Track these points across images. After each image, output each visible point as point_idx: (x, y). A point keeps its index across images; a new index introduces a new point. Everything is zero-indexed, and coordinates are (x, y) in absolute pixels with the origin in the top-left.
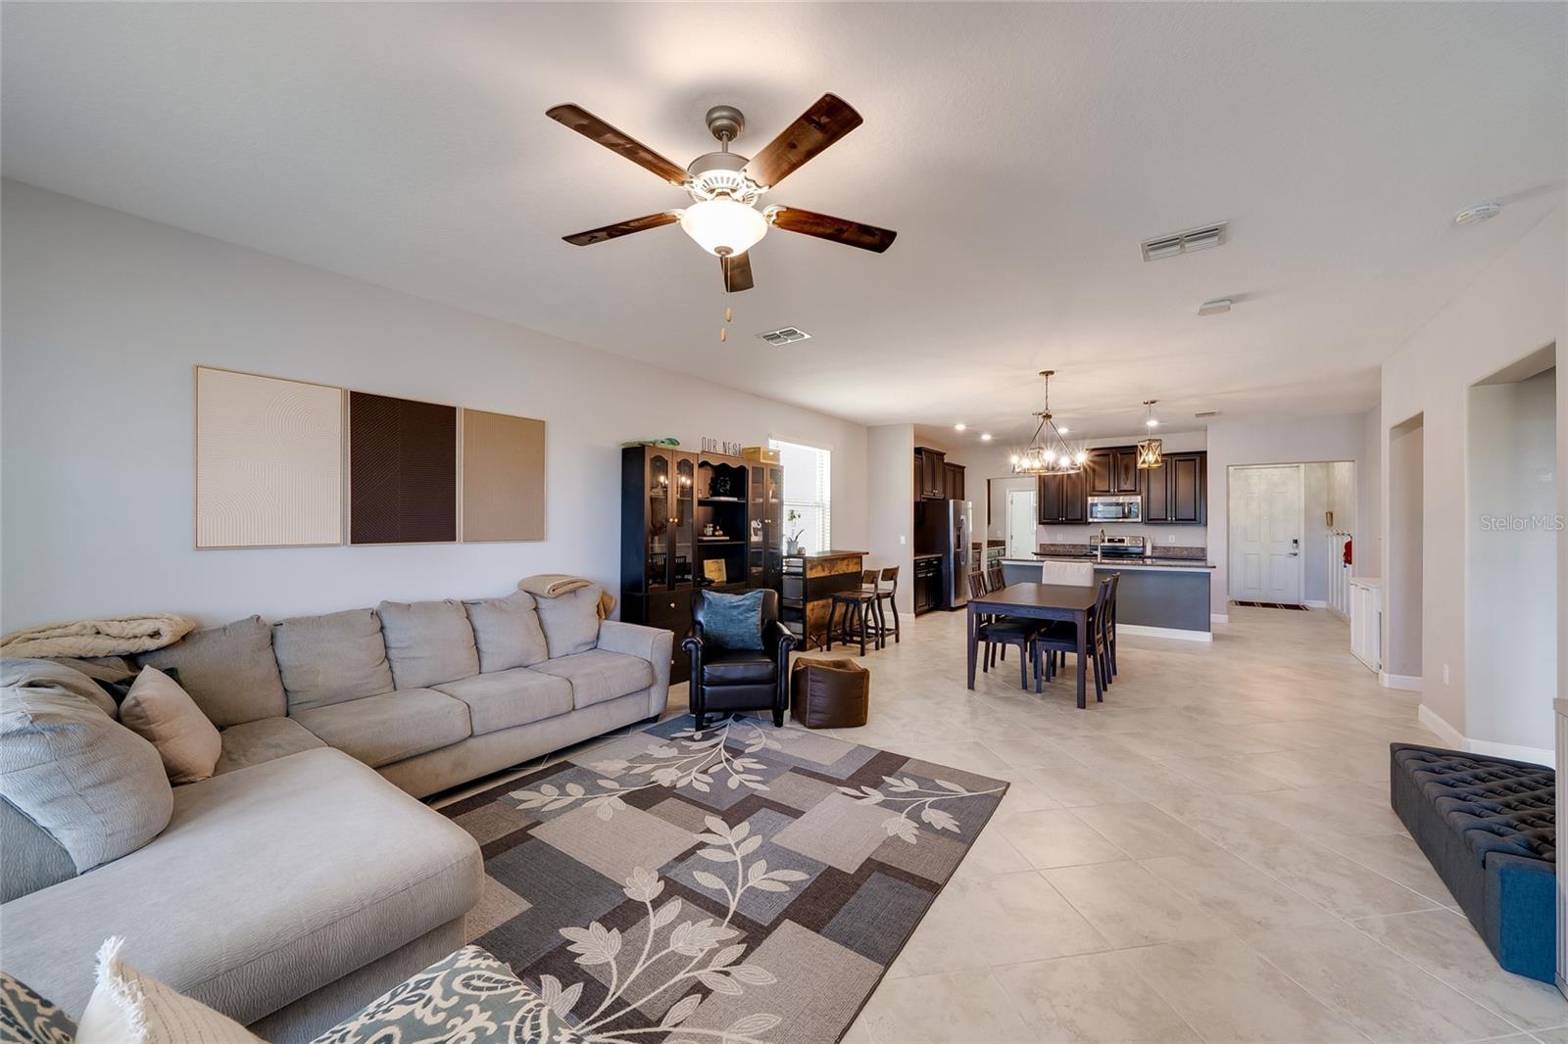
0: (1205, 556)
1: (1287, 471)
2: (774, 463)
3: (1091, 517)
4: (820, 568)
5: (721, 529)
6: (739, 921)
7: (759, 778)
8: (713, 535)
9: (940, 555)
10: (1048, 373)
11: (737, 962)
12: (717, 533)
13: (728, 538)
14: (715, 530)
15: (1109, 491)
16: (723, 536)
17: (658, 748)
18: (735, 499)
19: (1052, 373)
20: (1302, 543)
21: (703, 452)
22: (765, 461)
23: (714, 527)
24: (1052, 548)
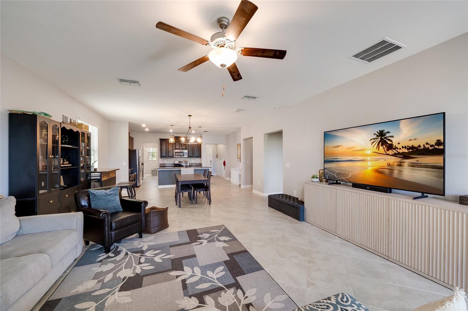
0: (201, 165)
1: (209, 145)
2: (87, 131)
3: (175, 156)
4: (105, 176)
5: (67, 160)
6: (229, 287)
7: (165, 254)
8: (63, 164)
9: (133, 169)
10: (190, 116)
11: (244, 294)
12: (65, 163)
13: (71, 165)
14: (64, 161)
15: (179, 149)
16: (69, 164)
17: (99, 268)
18: (71, 146)
19: (191, 116)
20: (212, 161)
21: (63, 122)
22: (84, 130)
23: (63, 160)
24: (163, 165)
